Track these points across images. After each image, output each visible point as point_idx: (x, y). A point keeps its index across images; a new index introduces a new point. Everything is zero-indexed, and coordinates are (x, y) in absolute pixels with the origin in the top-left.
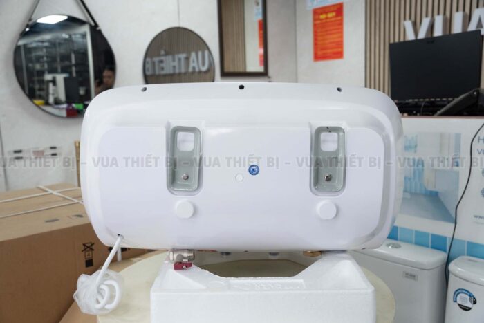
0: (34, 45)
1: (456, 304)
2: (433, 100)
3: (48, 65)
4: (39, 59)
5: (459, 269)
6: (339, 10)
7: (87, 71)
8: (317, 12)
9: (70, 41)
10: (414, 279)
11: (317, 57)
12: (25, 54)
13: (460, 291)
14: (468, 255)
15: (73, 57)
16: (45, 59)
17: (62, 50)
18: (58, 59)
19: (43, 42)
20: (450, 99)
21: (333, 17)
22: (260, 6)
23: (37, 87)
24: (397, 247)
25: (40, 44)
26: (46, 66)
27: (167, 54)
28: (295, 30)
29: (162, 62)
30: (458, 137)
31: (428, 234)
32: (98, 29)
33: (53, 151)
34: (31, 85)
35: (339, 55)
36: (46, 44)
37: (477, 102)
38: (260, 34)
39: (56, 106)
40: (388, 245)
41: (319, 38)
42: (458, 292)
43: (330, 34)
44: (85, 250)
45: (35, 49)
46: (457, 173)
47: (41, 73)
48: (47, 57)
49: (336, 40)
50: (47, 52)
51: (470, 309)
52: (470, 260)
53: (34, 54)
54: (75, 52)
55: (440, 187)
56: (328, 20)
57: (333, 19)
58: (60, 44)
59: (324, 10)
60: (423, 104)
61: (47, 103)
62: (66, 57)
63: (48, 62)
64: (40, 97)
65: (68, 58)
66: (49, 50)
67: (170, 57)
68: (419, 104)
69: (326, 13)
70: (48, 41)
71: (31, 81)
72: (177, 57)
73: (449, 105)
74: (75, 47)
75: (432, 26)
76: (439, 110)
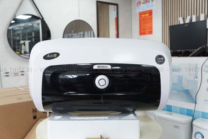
0: (17, 28)
2: (187, 50)
3: (22, 37)
4: (18, 35)
5: (197, 123)
6: (150, 12)
8: (140, 14)
9: (32, 26)
10: (178, 128)
11: (141, 34)
12: (13, 33)
13: (197, 133)
14: (202, 118)
15: (33, 33)
16: (21, 35)
17: (28, 31)
18: (27, 35)
19: (20, 27)
20: (195, 50)
21: (148, 16)
22: (116, 11)
23: (17, 47)
24: (171, 114)
25: (19, 28)
26: (21, 38)
28: (131, 22)
29: (72, 36)
31: (185, 109)
32: (44, 20)
33: (22, 73)
34: (14, 46)
35: (151, 32)
36: (22, 28)
37: (205, 50)
38: (116, 23)
39: (25, 54)
40: (167, 114)
41: (142, 25)
43: (147, 23)
44: (33, 112)
45: (17, 30)
46: (197, 81)
47: (19, 41)
48: (22, 34)
49: (149, 26)
50: (22, 32)
52: (202, 120)
53: (16, 33)
55: (189, 88)
56: (146, 17)
58: (28, 28)
59: (144, 13)
61: (21, 54)
62: (30, 34)
63: (22, 36)
64: (18, 51)
65: (31, 34)
66: (23, 31)
67: (76, 34)
68: (182, 52)
69: (145, 14)
70: (23, 27)
71: (14, 44)
73: (194, 52)
74: (35, 29)
75: (191, 20)
76: (190, 54)
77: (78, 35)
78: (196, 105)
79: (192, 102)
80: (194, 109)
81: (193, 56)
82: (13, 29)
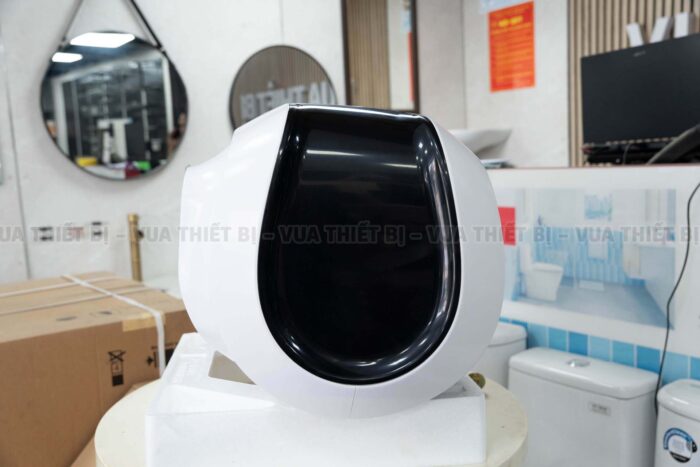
0: (90, 79)
1: (668, 453)
3: (110, 108)
4: (96, 100)
5: (675, 399)
6: (527, 12)
7: (163, 115)
8: (494, 17)
9: (140, 72)
10: (606, 414)
11: (496, 86)
13: (672, 432)
15: (144, 96)
16: (105, 99)
17: (129, 85)
18: (124, 99)
19: (102, 75)
20: (665, 139)
21: (518, 24)
22: (409, 12)
24: (584, 365)
25: (98, 78)
26: (106, 110)
27: (277, 87)
28: (463, 47)
29: (269, 99)
30: (671, 195)
31: (632, 346)
35: (529, 81)
36: (107, 78)
38: (410, 53)
40: (570, 363)
41: (498, 57)
42: (671, 433)
44: (111, 361)
45: (92, 85)
46: (672, 251)
47: (96, 119)
48: (108, 96)
49: (524, 59)
50: (108, 89)
51: (687, 460)
52: (693, 386)
54: (147, 88)
55: (646, 274)
56: (512, 29)
57: (519, 27)
58: (125, 77)
59: (507, 13)
60: (627, 148)
61: (100, 162)
62: (133, 96)
63: (109, 104)
66: (110, 86)
68: (621, 148)
69: (509, 17)
70: (110, 73)
72: (291, 91)
73: (666, 148)
74: (147, 81)
75: (671, 30)
76: (652, 156)
77: (286, 96)
78: (671, 331)
79: (657, 323)
80: (662, 349)
81: (662, 161)
82: (77, 81)
